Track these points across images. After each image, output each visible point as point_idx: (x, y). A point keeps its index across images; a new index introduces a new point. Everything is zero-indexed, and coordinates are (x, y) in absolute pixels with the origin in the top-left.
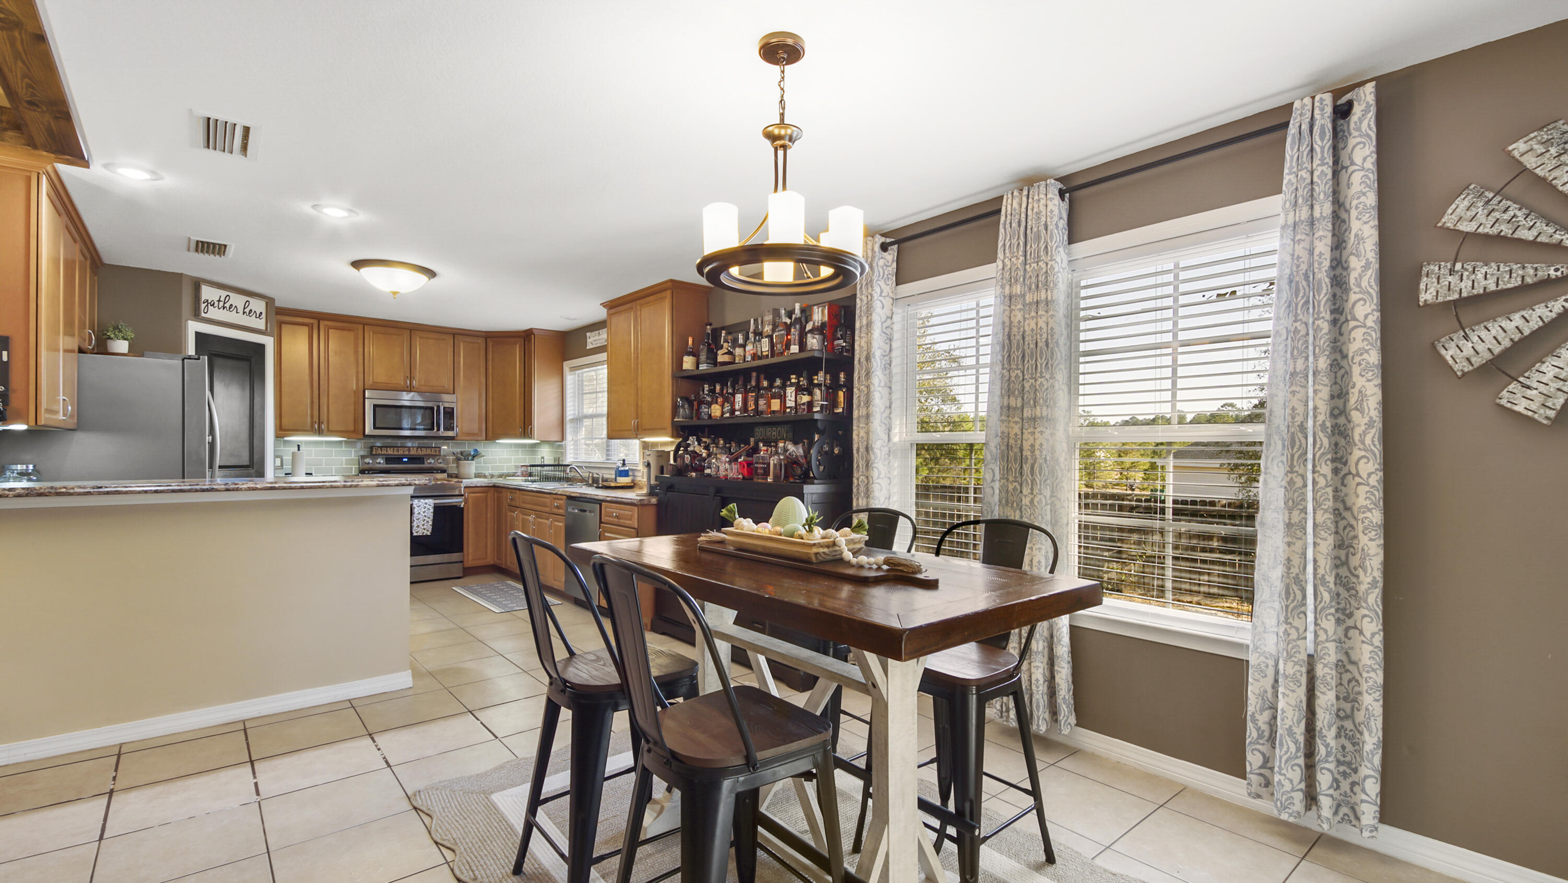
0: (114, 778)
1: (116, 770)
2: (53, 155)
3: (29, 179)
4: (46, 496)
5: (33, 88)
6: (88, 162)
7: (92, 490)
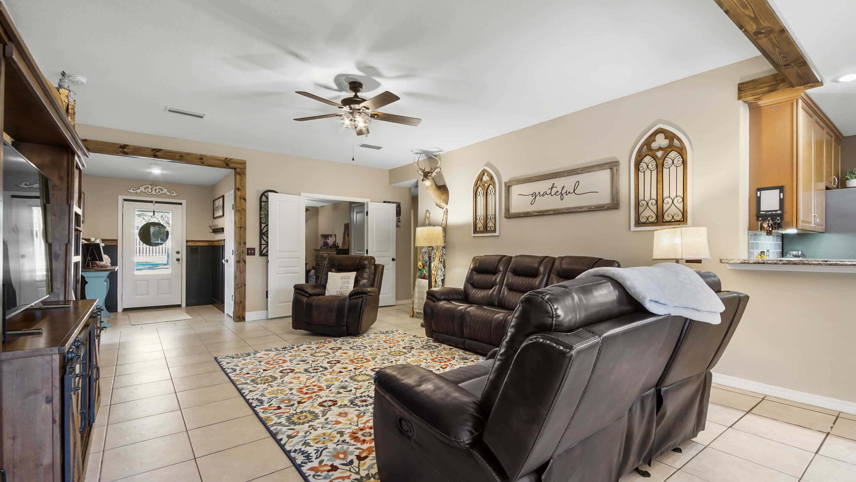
0: (832, 427)
1: (834, 424)
2: (803, 87)
3: (792, 104)
4: (798, 264)
5: (785, 57)
6: (822, 82)
7: (822, 263)
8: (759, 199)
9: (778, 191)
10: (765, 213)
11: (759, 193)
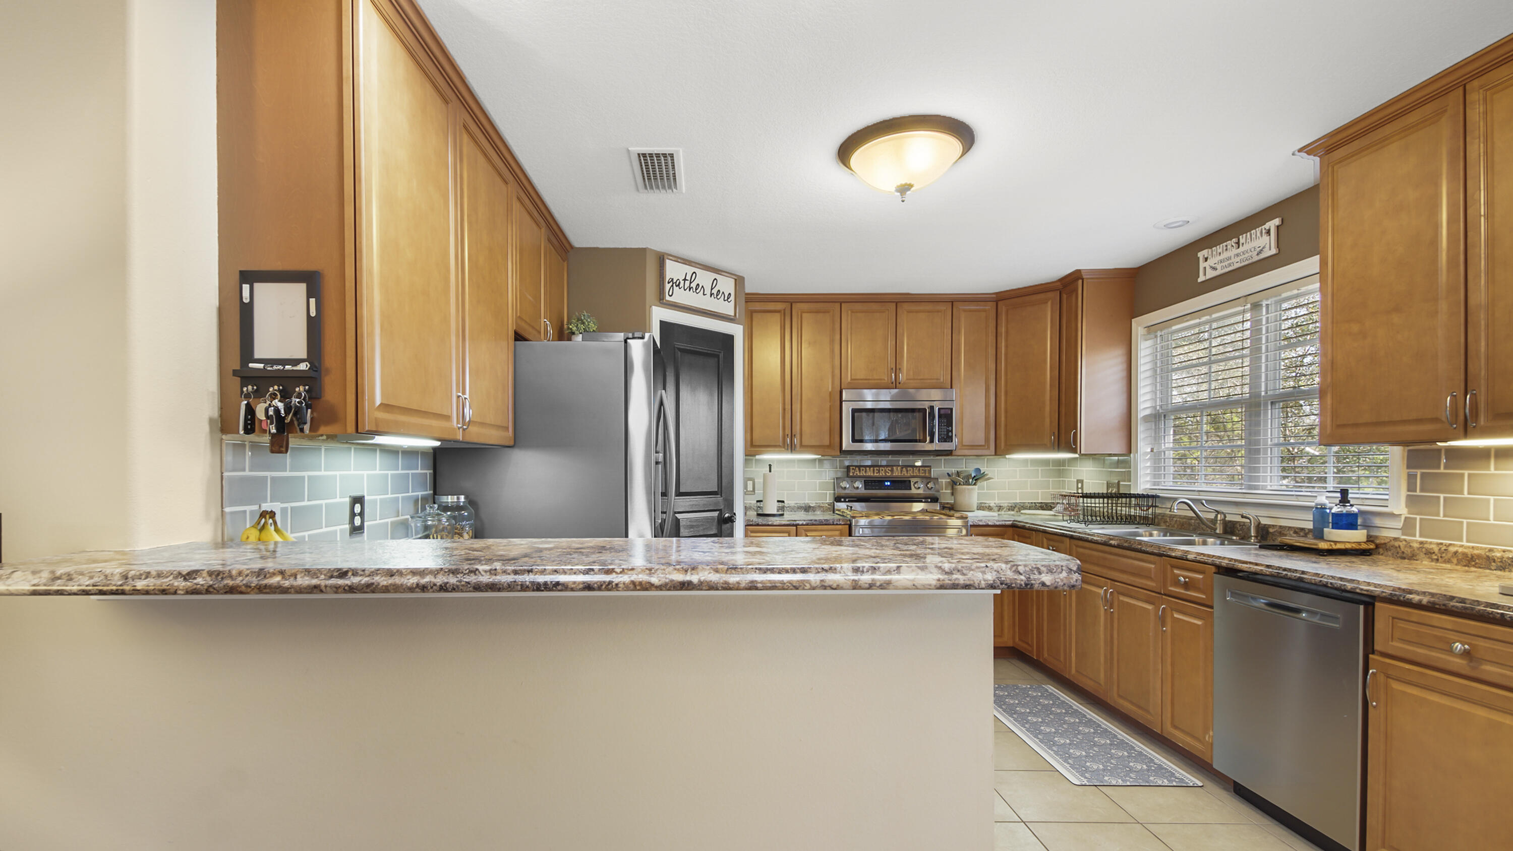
8: (246, 312)
9: (301, 288)
10: (261, 366)
11: (246, 288)
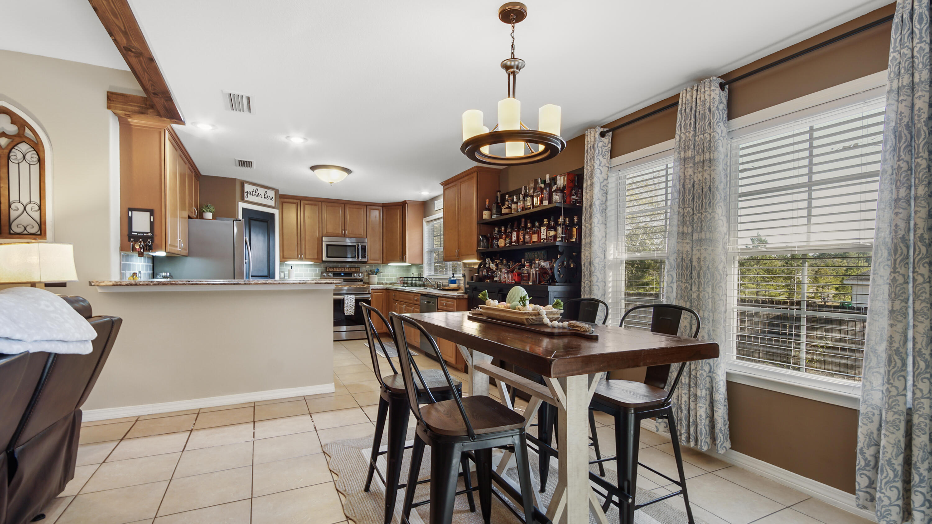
0: (194, 424)
1: (196, 420)
2: (169, 120)
3: (160, 133)
4: (166, 285)
5: (154, 86)
6: (184, 122)
7: (186, 283)
8: (130, 219)
9: (148, 214)
10: (136, 234)
11: (130, 213)
